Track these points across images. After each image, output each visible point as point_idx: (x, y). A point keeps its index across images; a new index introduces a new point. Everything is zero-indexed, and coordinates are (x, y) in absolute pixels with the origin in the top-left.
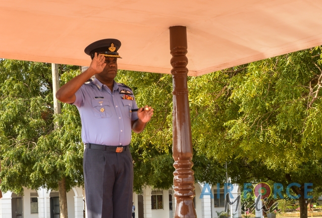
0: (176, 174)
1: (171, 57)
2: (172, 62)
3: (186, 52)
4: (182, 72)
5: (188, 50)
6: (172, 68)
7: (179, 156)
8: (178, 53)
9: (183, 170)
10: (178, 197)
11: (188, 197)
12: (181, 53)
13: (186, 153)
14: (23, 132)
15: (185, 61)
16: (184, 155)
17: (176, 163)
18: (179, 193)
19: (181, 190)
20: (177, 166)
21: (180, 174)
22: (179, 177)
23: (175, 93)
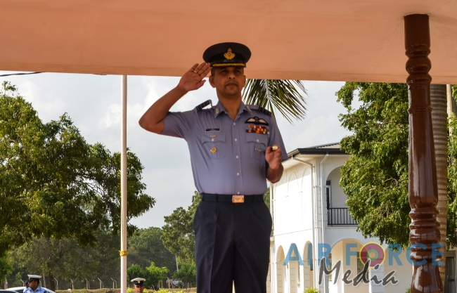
0: (413, 228)
1: (407, 59)
2: (408, 66)
3: (428, 52)
4: (421, 80)
6: (407, 75)
7: (416, 202)
8: (416, 53)
9: (421, 222)
12: (421, 52)
13: (426, 197)
15: (426, 65)
16: (423, 201)
17: (412, 212)
18: (417, 254)
20: (413, 215)
21: (418, 228)
22: (416, 232)
23: (411, 111)
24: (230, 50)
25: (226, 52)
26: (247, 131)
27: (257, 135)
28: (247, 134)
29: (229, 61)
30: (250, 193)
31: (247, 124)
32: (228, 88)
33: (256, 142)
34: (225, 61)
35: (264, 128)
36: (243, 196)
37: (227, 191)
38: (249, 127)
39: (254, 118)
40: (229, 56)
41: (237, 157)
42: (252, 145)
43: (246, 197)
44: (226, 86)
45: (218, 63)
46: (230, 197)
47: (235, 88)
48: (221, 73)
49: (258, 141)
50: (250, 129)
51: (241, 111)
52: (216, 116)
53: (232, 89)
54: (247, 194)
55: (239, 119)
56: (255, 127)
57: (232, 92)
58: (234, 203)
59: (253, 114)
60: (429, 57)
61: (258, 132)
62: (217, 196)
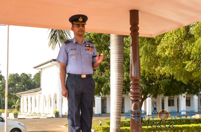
0: (131, 88)
1: (130, 26)
2: (131, 29)
3: (138, 24)
4: (135, 34)
5: (139, 22)
6: (130, 32)
7: (133, 79)
8: (134, 24)
9: (135, 86)
10: (132, 100)
11: (137, 101)
12: (135, 24)
13: (137, 77)
14: (98, 68)
15: (137, 29)
16: (136, 78)
17: (131, 82)
18: (133, 98)
19: (134, 97)
20: (132, 84)
21: (133, 88)
22: (133, 90)
23: (131, 45)
24: (81, 17)
25: (80, 18)
26: (86, 50)
27: (90, 51)
28: (86, 51)
29: (80, 22)
30: (88, 74)
31: (86, 47)
32: (80, 32)
33: (89, 54)
34: (78, 22)
35: (92, 48)
36: (85, 75)
37: (80, 73)
38: (87, 48)
39: (88, 45)
40: (81, 20)
41: (83, 60)
42: (88, 55)
43: (87, 75)
44: (79, 31)
45: (76, 22)
46: (81, 75)
47: (83, 32)
48: (77, 26)
49: (90, 53)
50: (87, 49)
51: (84, 42)
52: (74, 44)
53: (81, 33)
54: (87, 74)
55: (83, 45)
56: (89, 48)
57: (81, 34)
58: (82, 78)
59: (87, 43)
60: (139, 25)
61: (90, 50)
62: (75, 75)
